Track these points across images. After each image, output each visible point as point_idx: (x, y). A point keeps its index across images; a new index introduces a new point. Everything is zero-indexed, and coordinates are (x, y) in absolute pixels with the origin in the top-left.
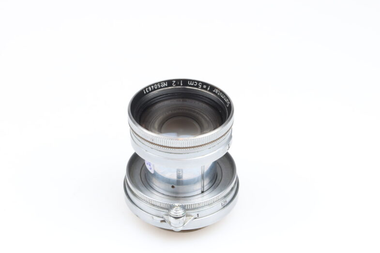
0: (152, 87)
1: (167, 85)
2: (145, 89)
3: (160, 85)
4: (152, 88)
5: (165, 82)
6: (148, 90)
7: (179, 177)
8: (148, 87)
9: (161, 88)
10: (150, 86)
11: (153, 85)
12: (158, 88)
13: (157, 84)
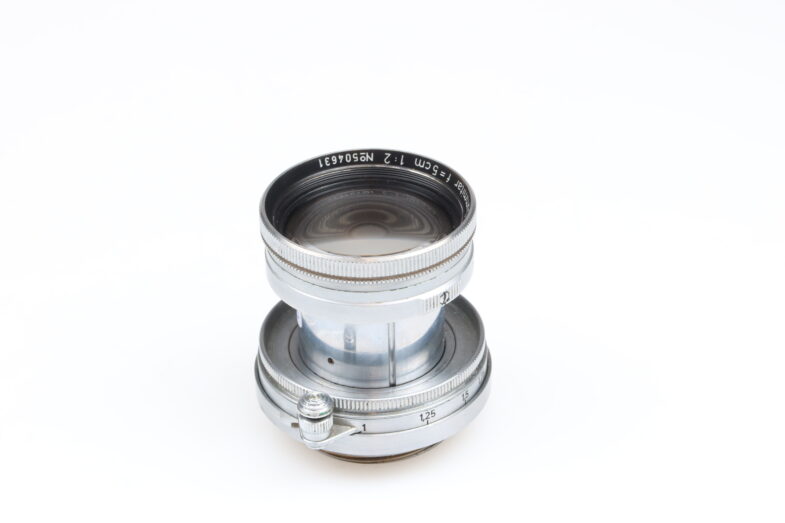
0: (341, 157)
1: (372, 159)
2: (323, 158)
3: (359, 156)
4: (338, 160)
5: (370, 152)
6: (330, 161)
7: (349, 346)
8: (330, 156)
9: (359, 162)
10: (337, 155)
11: (344, 154)
12: (352, 163)
13: (351, 153)
